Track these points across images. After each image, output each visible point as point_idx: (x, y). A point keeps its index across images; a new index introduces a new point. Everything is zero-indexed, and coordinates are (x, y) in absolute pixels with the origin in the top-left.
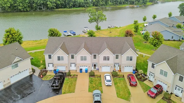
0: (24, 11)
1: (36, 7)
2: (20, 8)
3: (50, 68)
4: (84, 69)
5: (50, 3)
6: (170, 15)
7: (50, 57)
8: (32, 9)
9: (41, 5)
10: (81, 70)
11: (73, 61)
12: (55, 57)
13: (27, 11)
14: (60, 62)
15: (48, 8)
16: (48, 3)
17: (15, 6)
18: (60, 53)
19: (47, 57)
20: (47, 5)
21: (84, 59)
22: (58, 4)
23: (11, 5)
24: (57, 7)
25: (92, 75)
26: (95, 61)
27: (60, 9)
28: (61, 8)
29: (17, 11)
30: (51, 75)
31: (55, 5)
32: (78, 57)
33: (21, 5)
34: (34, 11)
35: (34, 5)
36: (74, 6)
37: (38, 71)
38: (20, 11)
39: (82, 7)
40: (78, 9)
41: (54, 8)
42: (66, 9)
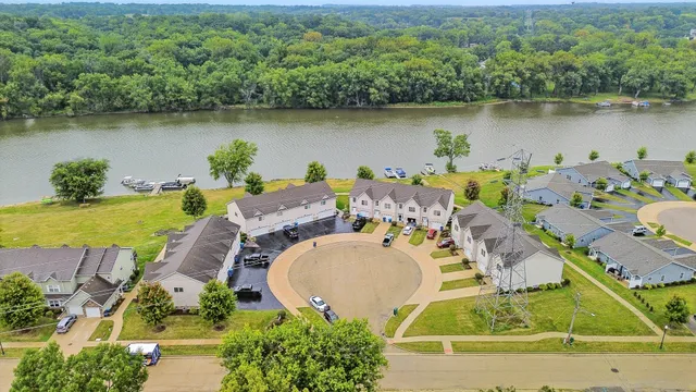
0: (318, 108)
1: (343, 98)
2: (311, 100)
3: (354, 212)
4: (388, 218)
5: (376, 91)
6: (642, 155)
7: (354, 200)
8: (334, 102)
9: (354, 96)
10: (384, 219)
11: (377, 208)
12: (359, 201)
13: (324, 108)
14: (364, 207)
15: (369, 102)
16: (372, 90)
17: (301, 96)
18: (365, 197)
19: (351, 199)
20: (369, 94)
21: (388, 206)
22: (395, 92)
23: (294, 93)
24: (393, 99)
25: (394, 225)
26: (400, 211)
27: (398, 106)
28: (403, 101)
29: (305, 108)
30: (353, 218)
31: (388, 95)
32: (382, 204)
33: (314, 93)
34: (340, 108)
35: (341, 95)
36: (436, 97)
37: (341, 213)
38: (310, 107)
39: (458, 100)
40: (446, 105)
41: (383, 103)
42: (412, 106)
